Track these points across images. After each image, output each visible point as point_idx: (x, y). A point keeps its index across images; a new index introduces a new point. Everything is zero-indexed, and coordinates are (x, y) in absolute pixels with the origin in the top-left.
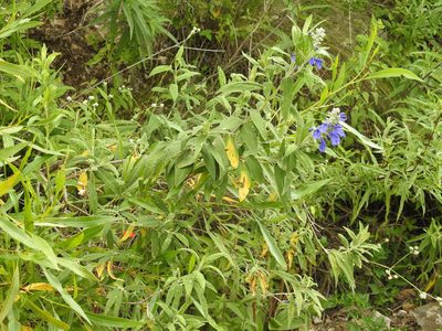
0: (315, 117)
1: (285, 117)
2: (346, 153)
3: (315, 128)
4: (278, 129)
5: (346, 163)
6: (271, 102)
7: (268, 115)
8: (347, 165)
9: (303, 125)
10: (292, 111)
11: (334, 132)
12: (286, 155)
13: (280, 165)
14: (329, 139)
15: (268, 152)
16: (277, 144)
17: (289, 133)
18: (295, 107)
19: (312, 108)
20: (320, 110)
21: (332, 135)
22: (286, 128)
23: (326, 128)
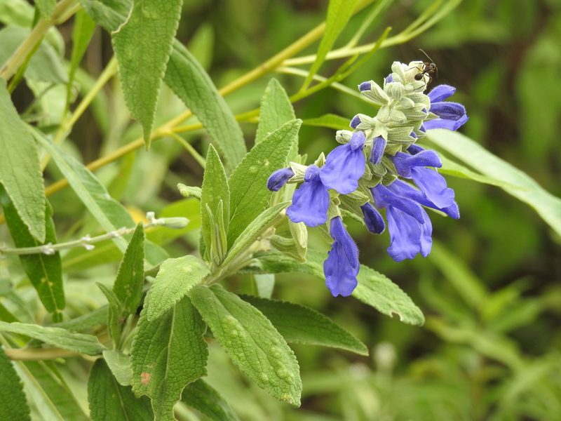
0: (302, 108)
1: (144, 112)
2: (492, 305)
3: (299, 169)
4: (107, 175)
5: (490, 361)
6: (66, 27)
7: (53, 103)
8: (496, 375)
9: (236, 151)
10: (180, 79)
11: (401, 187)
12: (152, 311)
13: (121, 369)
14: (375, 225)
15: (53, 299)
16: (103, 255)
17: (169, 195)
18: (196, 58)
19: (286, 62)
20: (331, 68)
21: (391, 203)
22: (152, 169)
23: (359, 169)
